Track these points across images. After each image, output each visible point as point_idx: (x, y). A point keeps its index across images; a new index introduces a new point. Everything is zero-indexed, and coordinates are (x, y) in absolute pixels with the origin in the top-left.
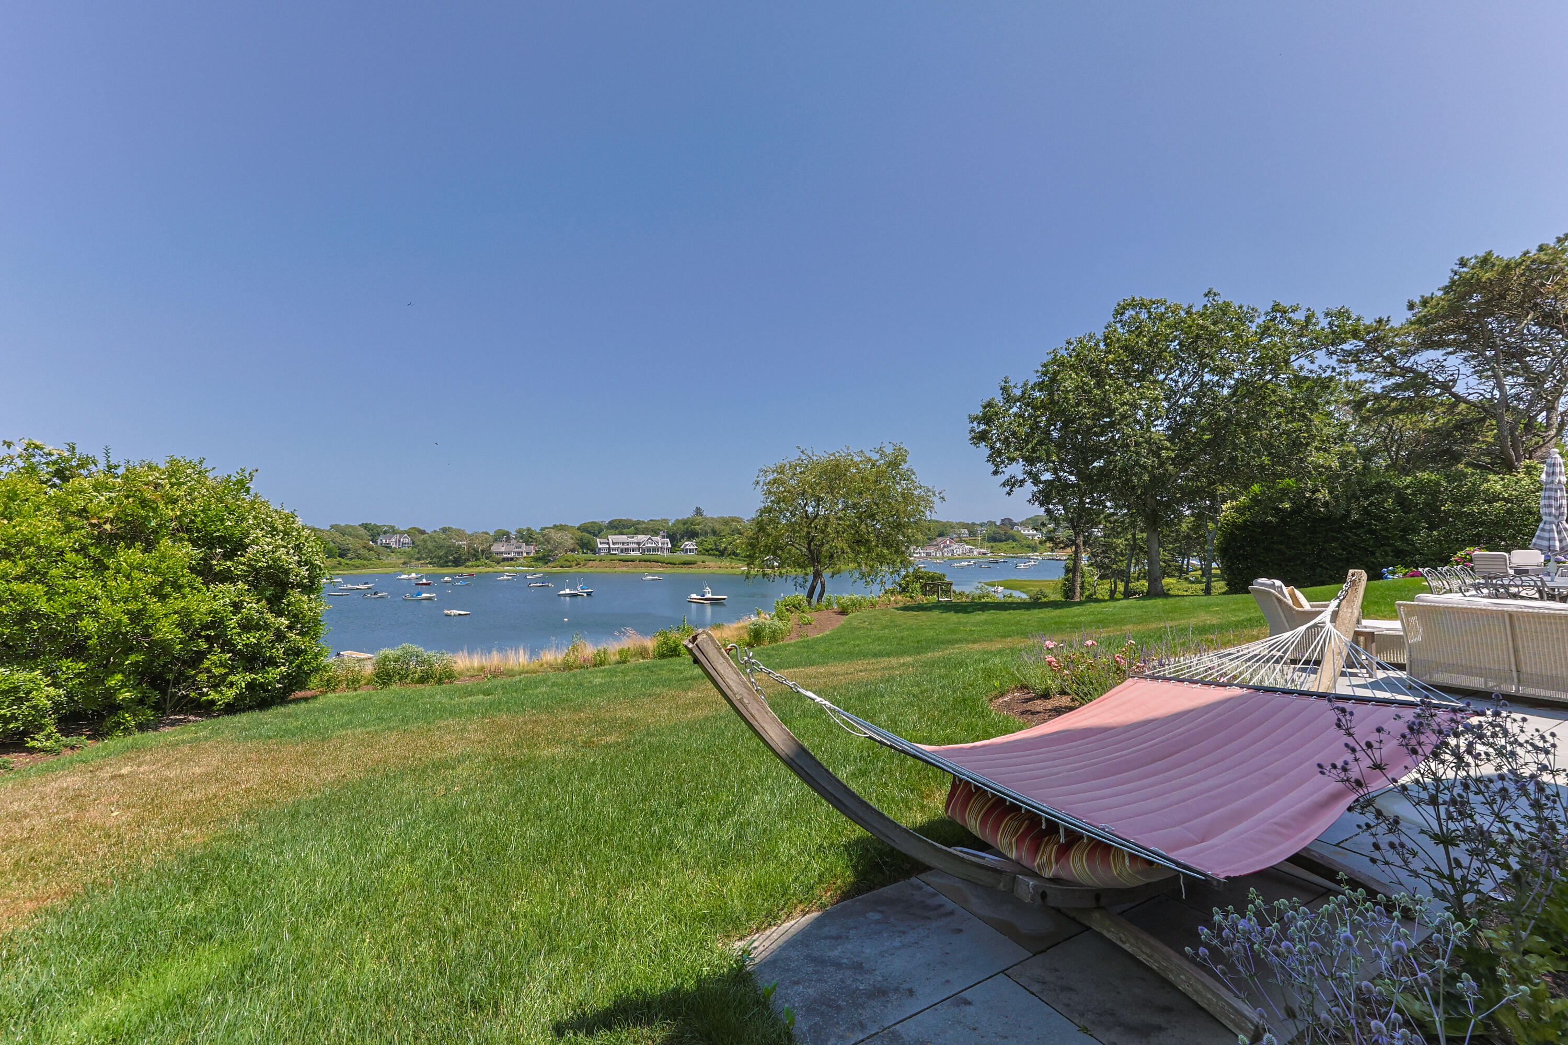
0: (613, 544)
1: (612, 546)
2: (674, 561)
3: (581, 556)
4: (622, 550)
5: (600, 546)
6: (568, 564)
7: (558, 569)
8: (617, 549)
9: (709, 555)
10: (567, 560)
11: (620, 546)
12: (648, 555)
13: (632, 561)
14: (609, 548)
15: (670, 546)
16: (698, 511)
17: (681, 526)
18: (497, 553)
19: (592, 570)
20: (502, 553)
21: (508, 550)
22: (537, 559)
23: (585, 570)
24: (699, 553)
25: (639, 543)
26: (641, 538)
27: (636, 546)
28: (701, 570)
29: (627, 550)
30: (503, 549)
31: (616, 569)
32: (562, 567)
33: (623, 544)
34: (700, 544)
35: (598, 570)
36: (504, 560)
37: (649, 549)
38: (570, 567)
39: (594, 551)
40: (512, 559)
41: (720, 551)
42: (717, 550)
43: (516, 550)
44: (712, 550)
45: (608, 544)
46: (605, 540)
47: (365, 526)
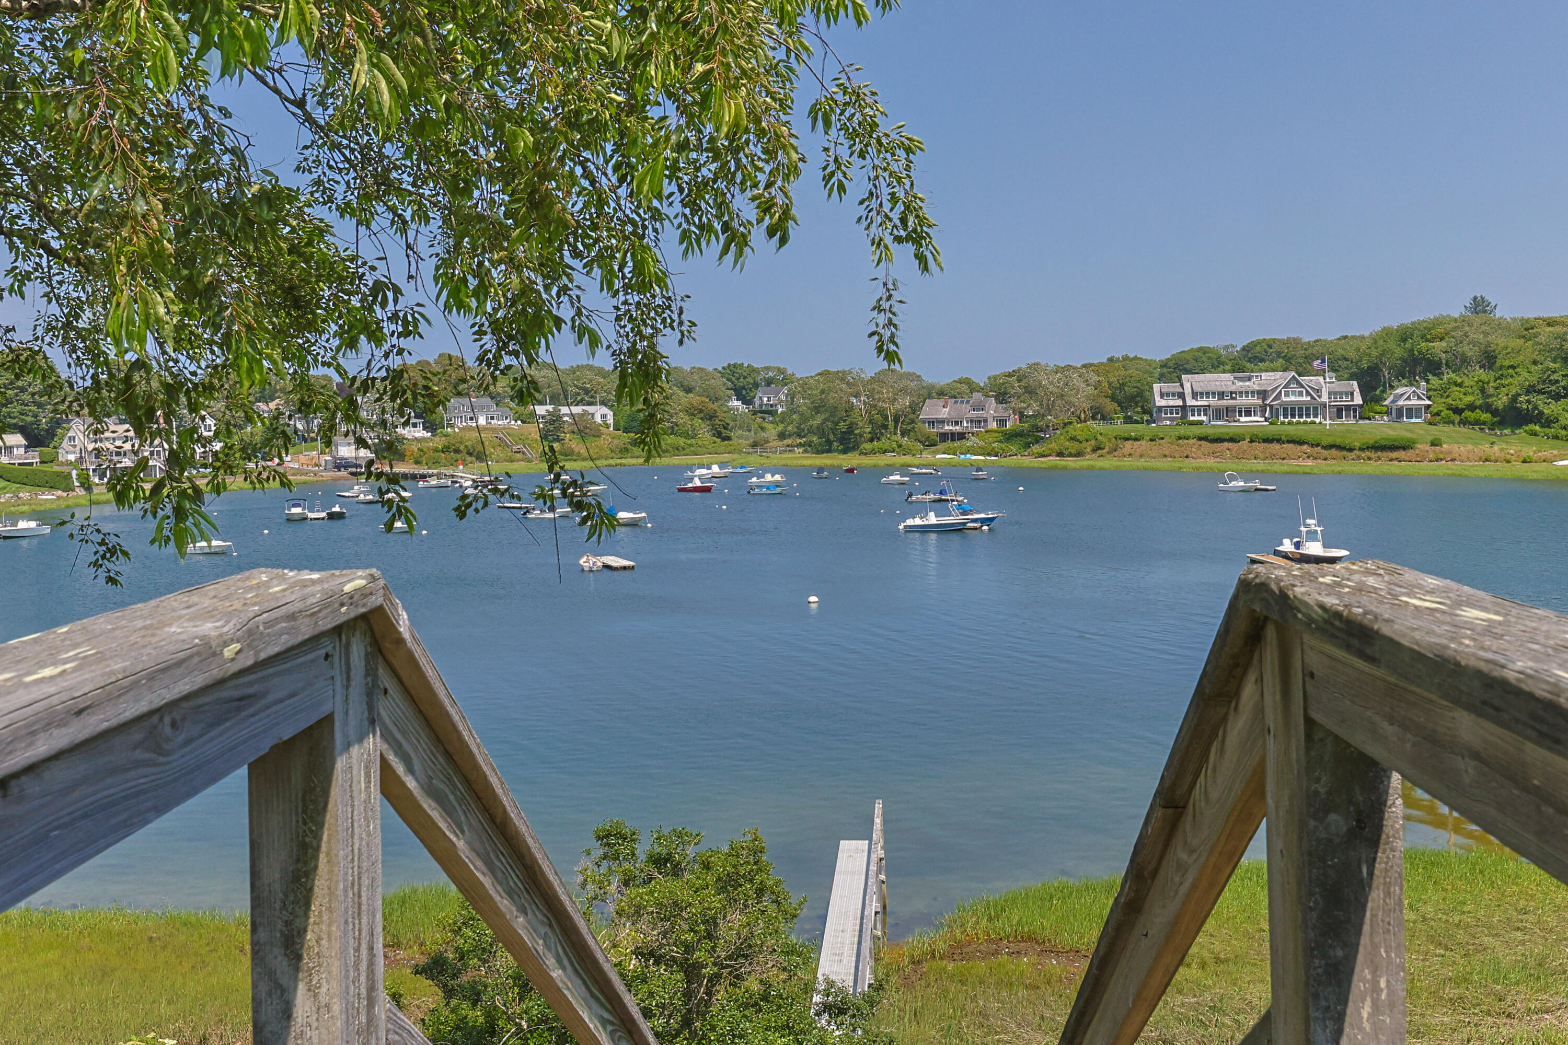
0: (1195, 395)
1: (1190, 402)
2: (1347, 442)
3: (1119, 427)
4: (1219, 413)
5: (1160, 402)
6: (1074, 447)
7: (1053, 460)
8: (1205, 409)
9: (1463, 422)
10: (1073, 439)
11: (1213, 401)
12: (1286, 426)
13: (1232, 440)
14: (1184, 407)
15: (1358, 400)
16: (1479, 306)
17: (1392, 345)
18: (932, 423)
19: (1127, 463)
20: (942, 422)
21: (955, 416)
22: (1010, 437)
23: (1107, 463)
24: (1435, 418)
25: (1263, 394)
26: (1270, 379)
27: (1255, 401)
28: (1426, 468)
29: (1230, 410)
30: (944, 413)
31: (1192, 463)
32: (1060, 454)
33: (1221, 395)
34: (1443, 391)
35: (1142, 463)
36: (944, 437)
37: (1292, 410)
38: (1079, 454)
39: (1150, 413)
40: (961, 436)
41: (1495, 412)
42: (1487, 408)
43: (974, 414)
44: (1472, 407)
45: (1182, 396)
46: (1174, 387)
47: (732, 371)
